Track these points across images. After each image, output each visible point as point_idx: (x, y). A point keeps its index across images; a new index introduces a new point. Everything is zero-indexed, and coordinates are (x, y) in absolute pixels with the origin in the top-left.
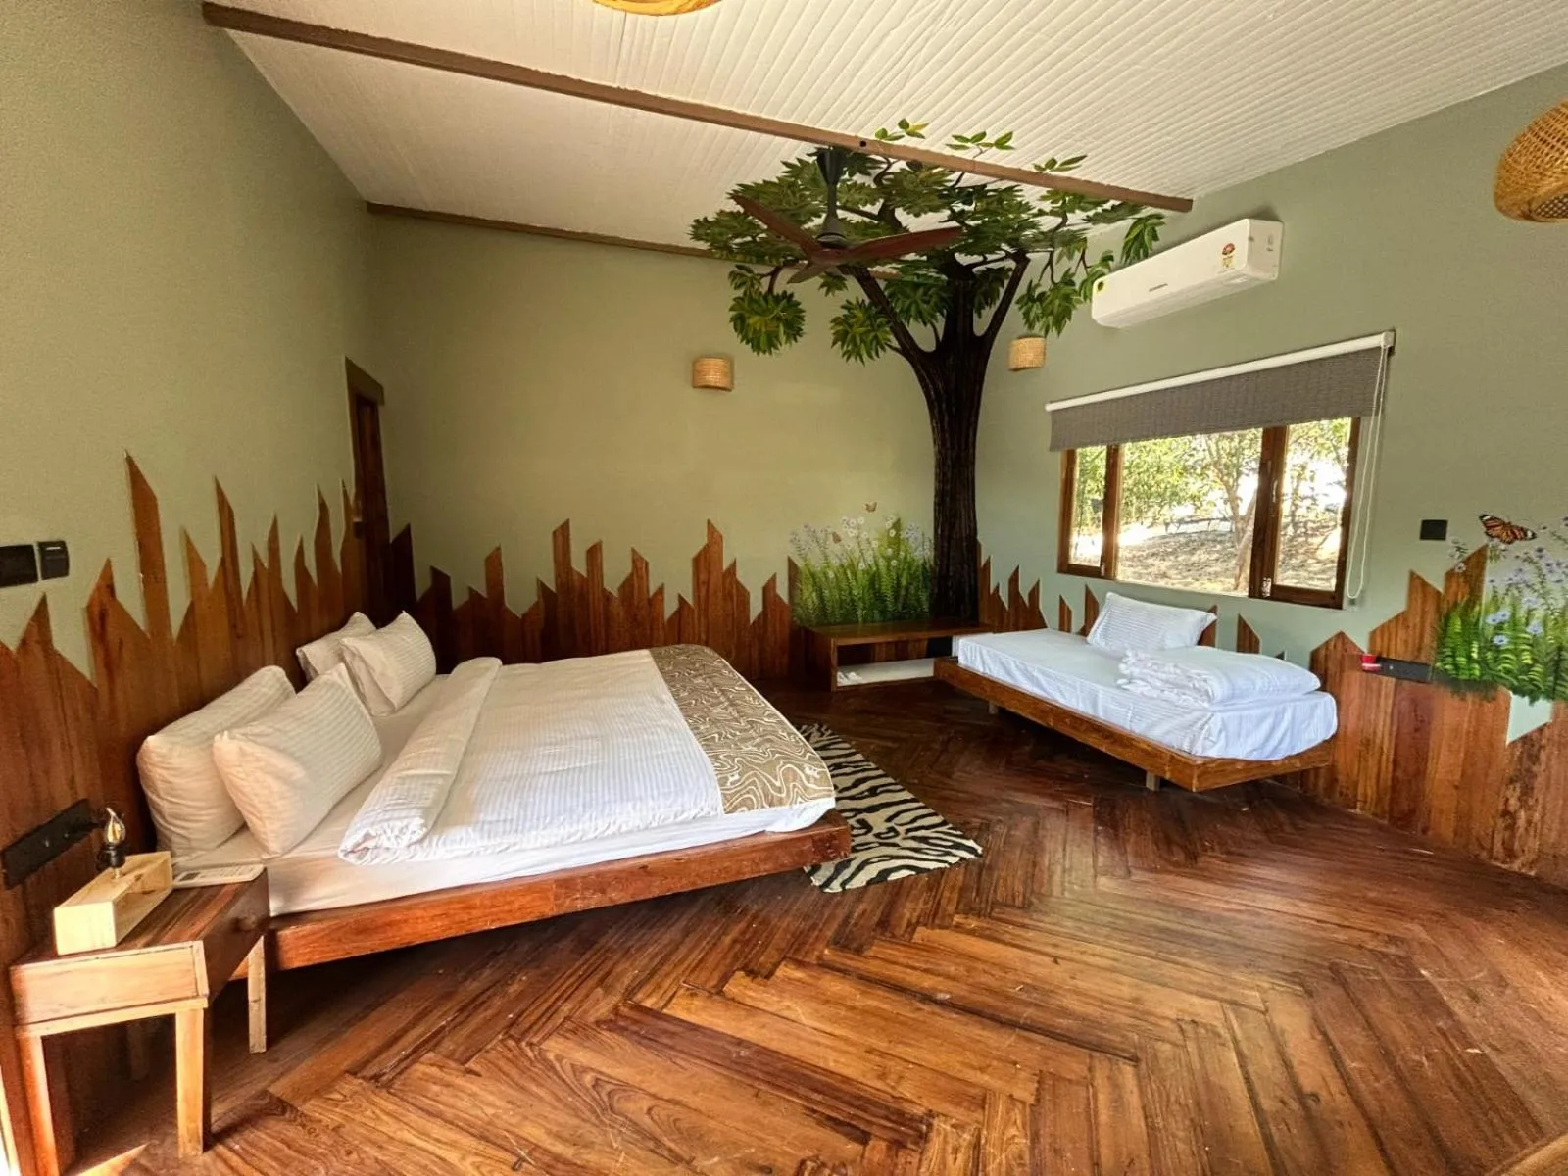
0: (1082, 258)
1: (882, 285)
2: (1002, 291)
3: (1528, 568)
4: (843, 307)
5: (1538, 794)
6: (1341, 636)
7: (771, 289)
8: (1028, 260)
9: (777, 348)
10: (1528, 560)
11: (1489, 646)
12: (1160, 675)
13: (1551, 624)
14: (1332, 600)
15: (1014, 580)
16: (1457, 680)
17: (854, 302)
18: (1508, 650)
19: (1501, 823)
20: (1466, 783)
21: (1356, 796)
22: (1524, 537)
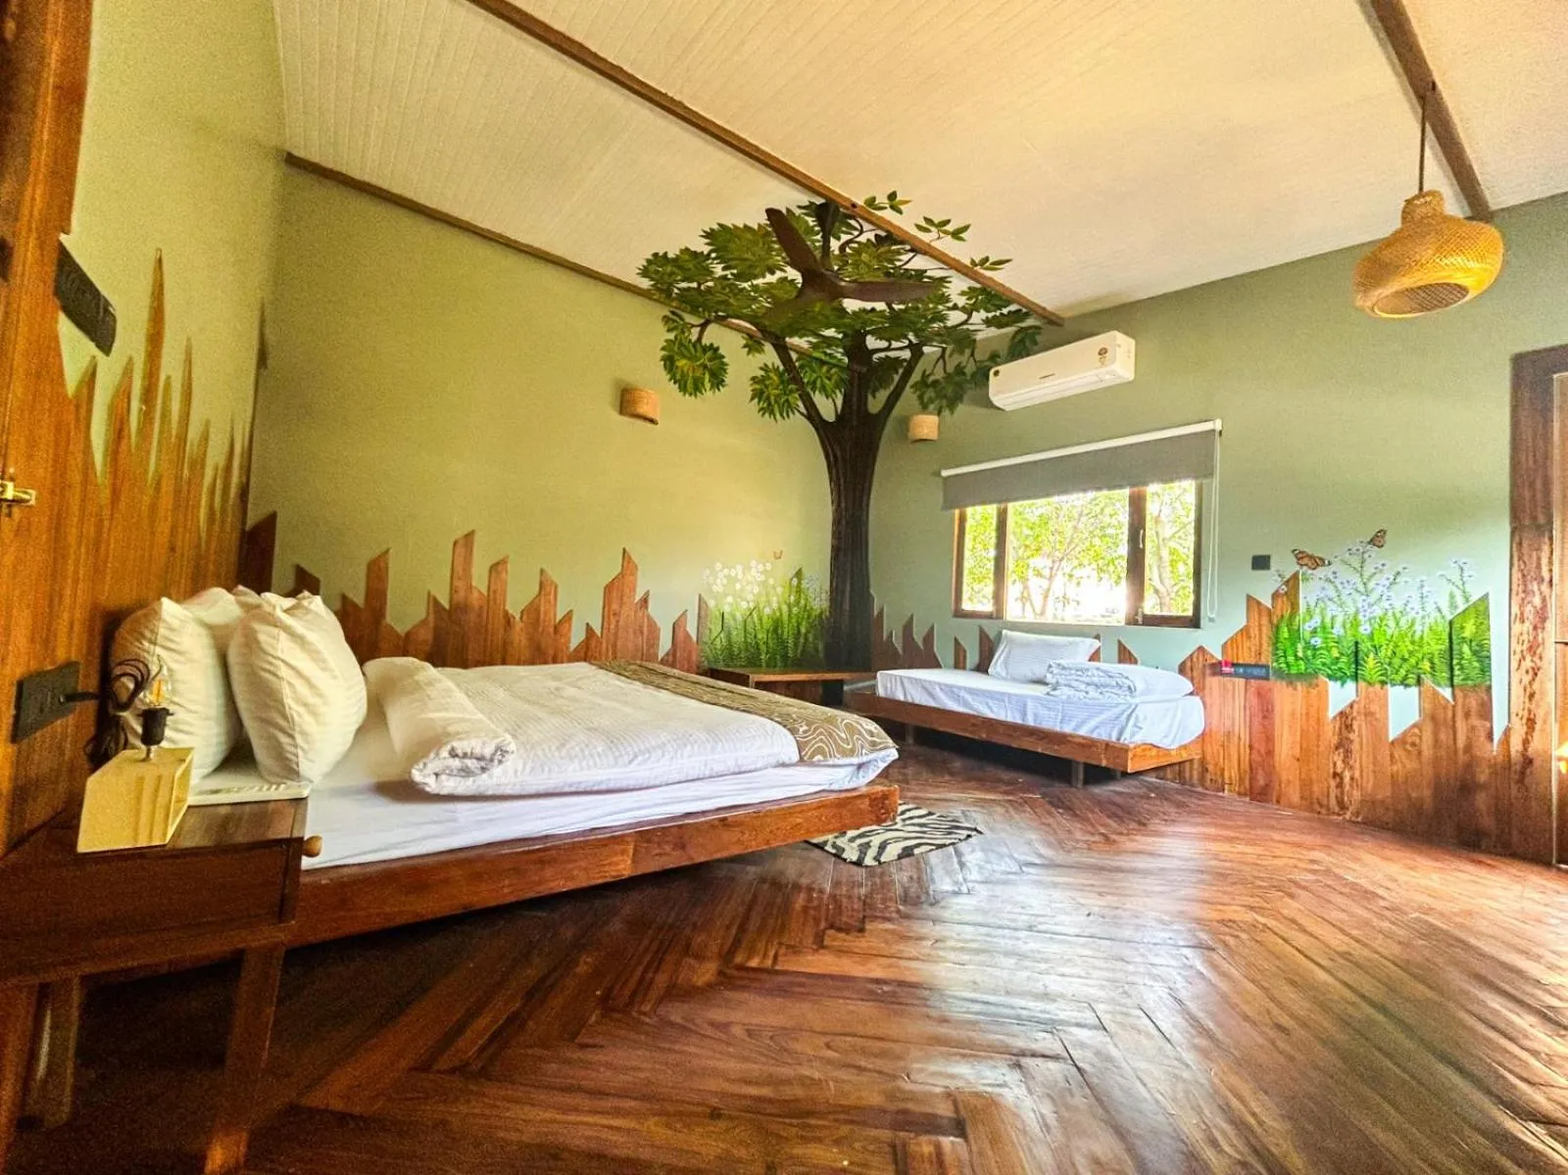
0: (972, 355)
1: (794, 356)
2: (896, 378)
3: (1327, 585)
4: (761, 369)
5: (1356, 755)
6: (1201, 649)
7: (699, 339)
8: (922, 353)
9: (701, 392)
10: (1328, 580)
11: (1308, 646)
12: (1084, 679)
13: (1348, 626)
14: (1194, 622)
15: (908, 628)
16: (1289, 675)
17: (770, 366)
18: (1322, 648)
19: (1333, 784)
20: (1304, 757)
21: (1223, 780)
22: (1323, 565)
